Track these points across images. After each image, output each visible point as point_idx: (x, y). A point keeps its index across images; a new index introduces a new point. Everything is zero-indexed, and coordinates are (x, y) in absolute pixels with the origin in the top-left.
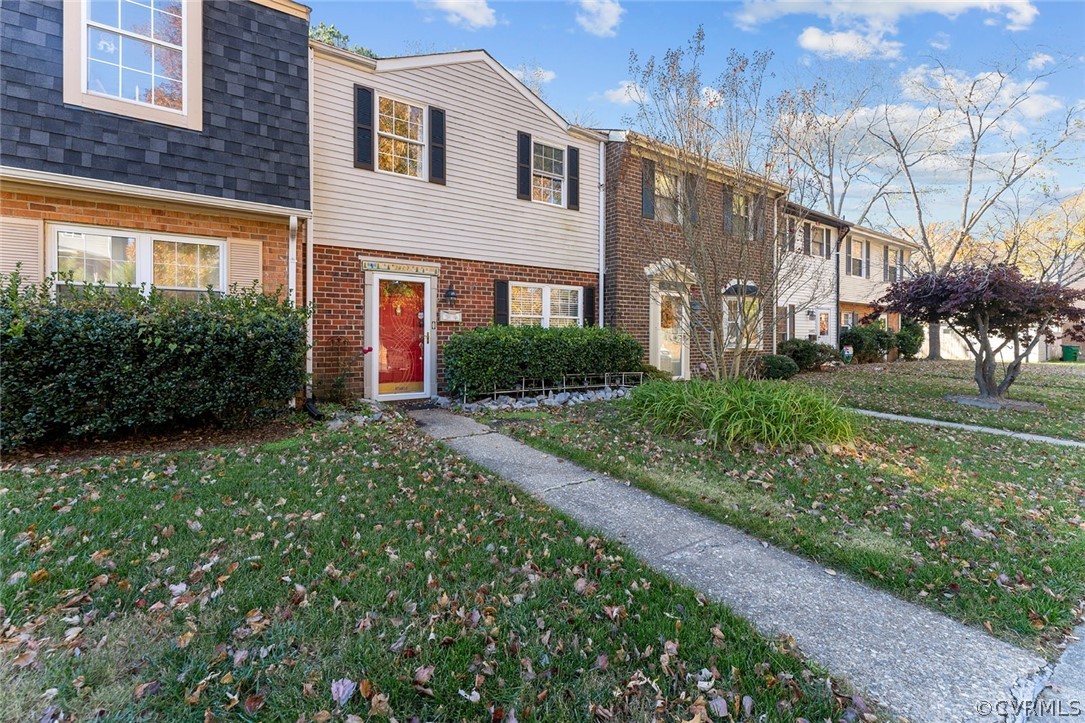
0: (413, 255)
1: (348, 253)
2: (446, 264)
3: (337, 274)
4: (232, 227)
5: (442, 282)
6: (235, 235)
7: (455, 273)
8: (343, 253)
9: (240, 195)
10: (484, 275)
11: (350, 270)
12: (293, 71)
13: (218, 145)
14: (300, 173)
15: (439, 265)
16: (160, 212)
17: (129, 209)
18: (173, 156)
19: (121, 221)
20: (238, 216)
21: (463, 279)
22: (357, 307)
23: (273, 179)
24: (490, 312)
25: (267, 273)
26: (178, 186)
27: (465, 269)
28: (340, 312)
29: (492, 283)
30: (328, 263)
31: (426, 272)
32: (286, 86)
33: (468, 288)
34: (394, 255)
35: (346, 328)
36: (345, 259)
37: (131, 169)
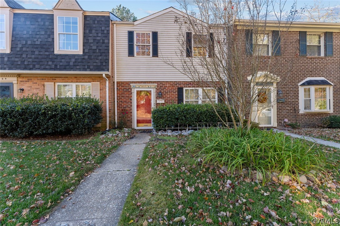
0: (148, 82)
1: (127, 83)
2: (159, 84)
3: (124, 90)
4: (93, 79)
5: (158, 90)
6: (93, 81)
7: (163, 87)
8: (126, 83)
9: (91, 70)
10: (174, 86)
11: (128, 88)
12: (105, 32)
13: (86, 57)
14: (107, 61)
15: (156, 84)
16: (76, 77)
17: (70, 77)
18: (76, 62)
19: (68, 81)
20: (94, 76)
21: (165, 88)
22: (130, 100)
23: (99, 64)
24: (176, 99)
25: (101, 91)
26: (77, 70)
27: (166, 85)
28: (125, 101)
29: (177, 89)
30: (121, 87)
31: (152, 87)
32: (104, 37)
33: (167, 91)
34: (141, 82)
35: (127, 106)
36: (126, 85)
37: (67, 67)
